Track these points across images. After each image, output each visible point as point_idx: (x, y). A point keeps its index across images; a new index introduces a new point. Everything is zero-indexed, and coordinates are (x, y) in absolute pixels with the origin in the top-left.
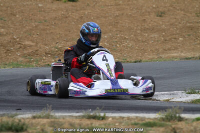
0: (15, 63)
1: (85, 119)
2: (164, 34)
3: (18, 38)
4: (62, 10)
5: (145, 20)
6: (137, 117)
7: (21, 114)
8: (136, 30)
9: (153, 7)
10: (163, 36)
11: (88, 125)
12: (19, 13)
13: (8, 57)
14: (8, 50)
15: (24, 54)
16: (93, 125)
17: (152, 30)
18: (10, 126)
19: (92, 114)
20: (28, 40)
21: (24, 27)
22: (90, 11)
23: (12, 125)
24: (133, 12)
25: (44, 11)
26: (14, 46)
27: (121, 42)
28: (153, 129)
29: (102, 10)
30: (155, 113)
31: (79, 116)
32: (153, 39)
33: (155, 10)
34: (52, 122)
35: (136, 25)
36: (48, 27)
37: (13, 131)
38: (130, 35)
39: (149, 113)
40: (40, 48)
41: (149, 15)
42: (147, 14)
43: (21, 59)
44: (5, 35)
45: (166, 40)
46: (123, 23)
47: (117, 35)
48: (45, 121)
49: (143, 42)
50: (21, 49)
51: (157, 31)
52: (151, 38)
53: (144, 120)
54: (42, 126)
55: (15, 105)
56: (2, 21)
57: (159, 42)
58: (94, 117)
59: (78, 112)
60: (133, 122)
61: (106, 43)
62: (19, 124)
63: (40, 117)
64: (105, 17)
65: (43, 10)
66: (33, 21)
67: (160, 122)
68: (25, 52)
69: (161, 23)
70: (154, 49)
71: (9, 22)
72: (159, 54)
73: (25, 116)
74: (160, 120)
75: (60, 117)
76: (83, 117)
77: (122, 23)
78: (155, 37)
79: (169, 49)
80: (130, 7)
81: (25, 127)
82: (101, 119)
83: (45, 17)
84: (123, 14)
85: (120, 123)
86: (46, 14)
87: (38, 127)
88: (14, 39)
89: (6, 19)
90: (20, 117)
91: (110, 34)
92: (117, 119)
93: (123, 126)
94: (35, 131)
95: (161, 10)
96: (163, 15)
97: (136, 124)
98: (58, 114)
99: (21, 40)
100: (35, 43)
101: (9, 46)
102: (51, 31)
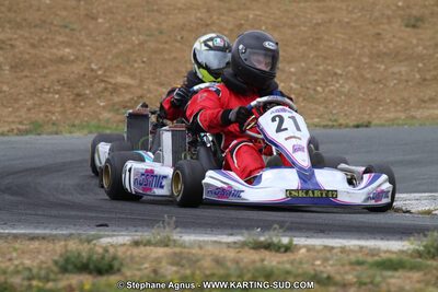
0: (94, 122)
1: (247, 249)
2: (420, 65)
3: (100, 68)
4: (198, 9)
5: (379, 34)
6: (361, 248)
7: (108, 236)
8: (360, 55)
9: (398, 7)
10: (419, 70)
11: (254, 262)
12: (104, 13)
13: (79, 109)
14: (78, 95)
15: (114, 105)
16: (266, 263)
17: (395, 56)
18: (85, 261)
19: (262, 239)
20: (121, 75)
21: (115, 45)
22: (258, 13)
23: (89, 259)
24: (354, 16)
25: (158, 11)
26: (92, 85)
27: (326, 82)
28: (397, 274)
29: (287, 11)
30: (401, 239)
31: (235, 243)
32: (397, 76)
33: (401, 12)
34: (175, 254)
35: (359, 45)
36: (167, 46)
37: (90, 273)
38: (347, 67)
39: (388, 240)
40: (149, 91)
41: (389, 23)
42: (385, 21)
43: (106, 115)
44: (73, 62)
45: (425, 80)
46: (331, 41)
47: (317, 65)
48: (160, 251)
49: (375, 82)
50: (107, 94)
51: (406, 59)
52: (393, 73)
53: (377, 255)
54: (154, 264)
55: (94, 215)
56: (67, 30)
57: (410, 83)
58: (268, 246)
59: (232, 235)
60: (353, 258)
61: (292, 84)
62: (103, 258)
63: (148, 243)
64: (292, 27)
65: (155, 7)
66: (135, 31)
67: (412, 260)
68: (116, 99)
69: (415, 41)
70: (398, 99)
71: (83, 33)
72: (409, 109)
73: (116, 241)
74: (411, 256)
75: (192, 245)
76: (244, 245)
77: (328, 41)
78: (400, 72)
79: (432, 100)
80: (348, 6)
81: (116, 264)
82: (283, 250)
83: (160, 24)
84: (331, 21)
85: (325, 260)
86: (163, 18)
87: (146, 265)
88: (92, 70)
89: (75, 26)
90: (105, 241)
91: (303, 65)
92: (318, 252)
93: (332, 266)
94: (138, 273)
95: (414, 12)
96: (420, 23)
97: (359, 263)
98: (189, 238)
99: (108, 74)
100: (138, 81)
101: (80, 85)
102: (174, 55)
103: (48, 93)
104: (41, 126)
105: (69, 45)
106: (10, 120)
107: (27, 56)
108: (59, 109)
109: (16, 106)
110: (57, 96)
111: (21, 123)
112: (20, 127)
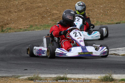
3: (49, 9)
6: (88, 78)
13: (43, 21)
14: (43, 17)
20: (55, 10)
21: (53, 2)
26: (47, 14)
27: (111, 10)
38: (116, 5)
43: (50, 22)
44: (42, 7)
47: (109, 5)
50: (51, 16)
61: (101, 11)
88: (47, 9)
91: (105, 5)
99: (51, 10)
100: (59, 12)
101: (44, 14)
102: (69, 4)
103: (35, 16)
104: (33, 26)
105: (41, 2)
106: (24, 25)
107: (29, 6)
108: (37, 21)
109: (26, 20)
110: (37, 17)
111: (27, 25)
112: (27, 27)
